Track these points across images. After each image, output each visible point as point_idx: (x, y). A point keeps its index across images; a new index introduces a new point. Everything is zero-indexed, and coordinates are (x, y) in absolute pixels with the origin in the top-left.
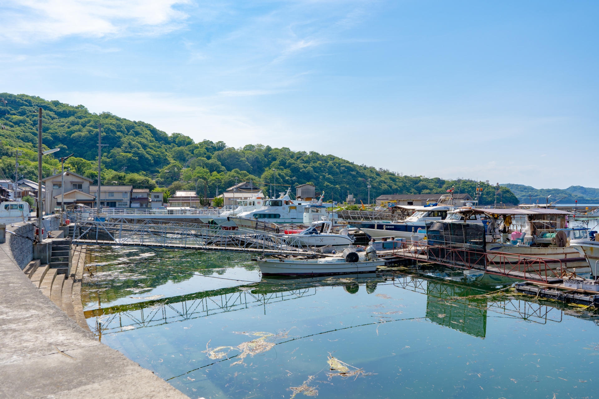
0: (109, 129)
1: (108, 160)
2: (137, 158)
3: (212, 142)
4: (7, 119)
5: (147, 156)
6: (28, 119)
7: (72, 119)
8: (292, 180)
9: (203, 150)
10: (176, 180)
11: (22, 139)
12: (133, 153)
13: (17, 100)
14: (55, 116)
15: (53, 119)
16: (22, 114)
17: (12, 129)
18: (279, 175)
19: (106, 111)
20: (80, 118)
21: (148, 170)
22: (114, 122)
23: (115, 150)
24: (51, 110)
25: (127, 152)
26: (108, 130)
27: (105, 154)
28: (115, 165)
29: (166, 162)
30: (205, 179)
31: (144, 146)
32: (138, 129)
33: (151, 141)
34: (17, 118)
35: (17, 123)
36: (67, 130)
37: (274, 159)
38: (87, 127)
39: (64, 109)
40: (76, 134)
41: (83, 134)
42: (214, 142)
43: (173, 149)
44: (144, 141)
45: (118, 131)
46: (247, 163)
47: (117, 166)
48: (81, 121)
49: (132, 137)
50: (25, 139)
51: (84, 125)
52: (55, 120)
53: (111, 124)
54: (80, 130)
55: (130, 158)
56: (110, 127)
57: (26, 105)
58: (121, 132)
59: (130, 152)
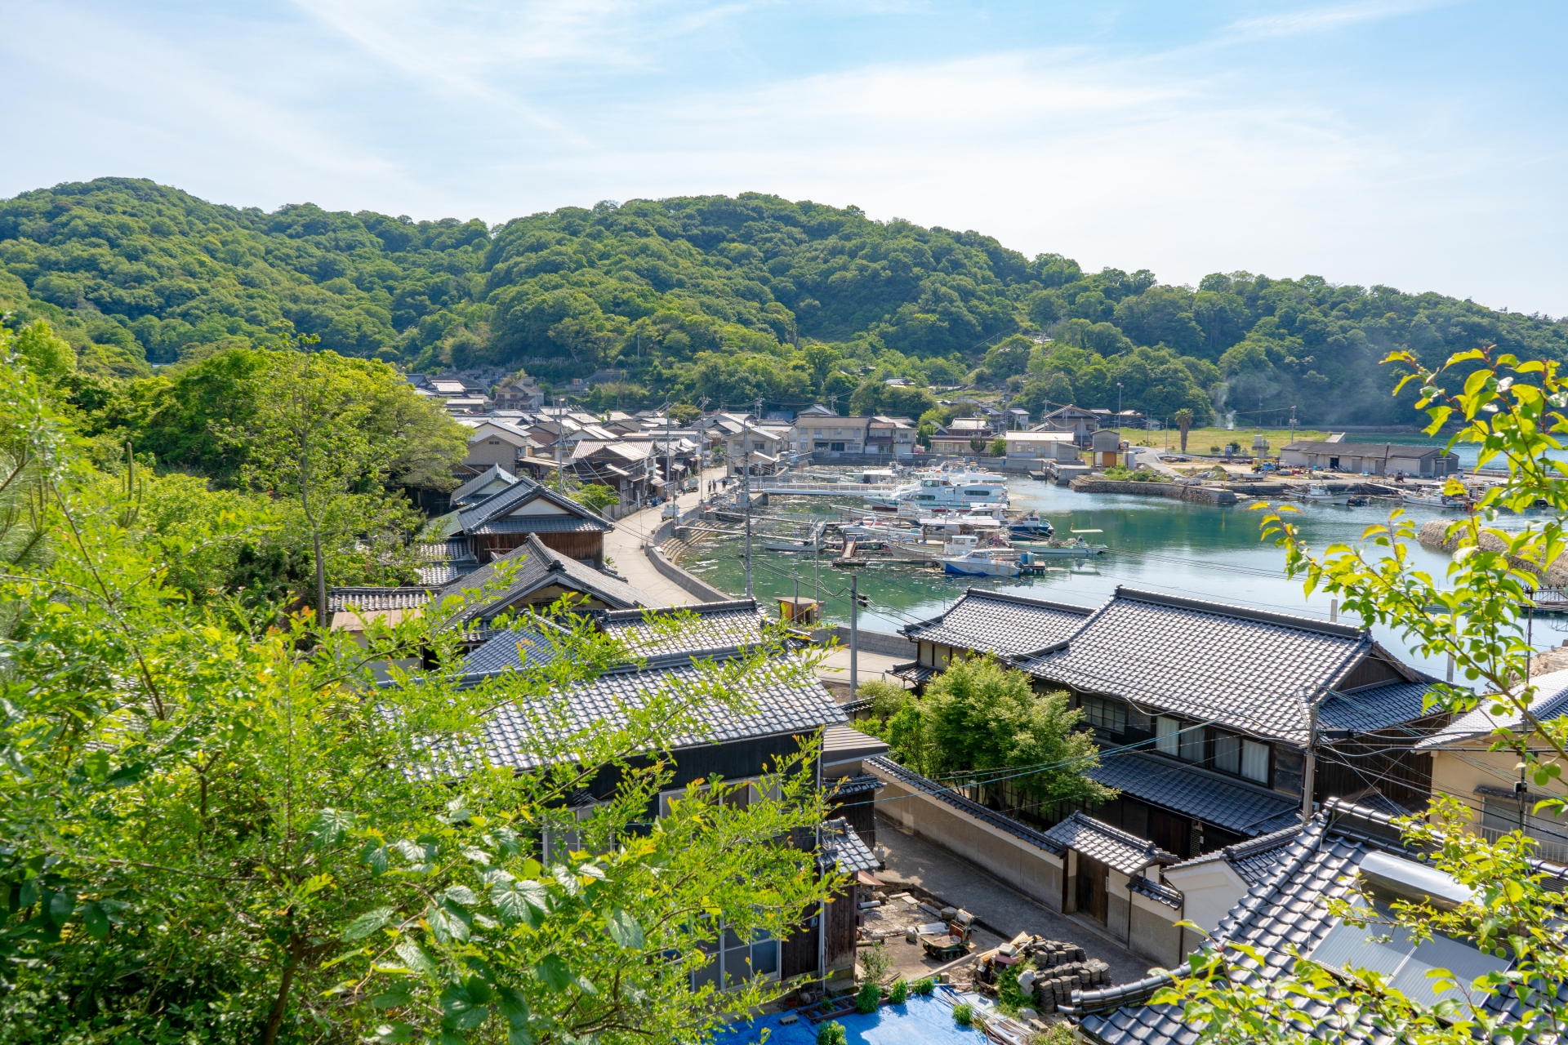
0: (898, 261)
1: (891, 329)
2: (946, 324)
3: (1122, 273)
4: (721, 252)
5: (970, 317)
6: (754, 249)
7: (832, 241)
8: (1301, 365)
9: (1097, 295)
10: (1017, 373)
11: (743, 296)
12: (941, 313)
13: (739, 209)
14: (804, 236)
15: (799, 242)
16: (747, 238)
17: (728, 273)
18: (1269, 352)
19: (900, 217)
20: (848, 238)
21: (969, 347)
22: (910, 243)
23: (907, 308)
24: (796, 224)
25: (928, 312)
26: (896, 265)
27: (887, 316)
28: (904, 339)
29: (1010, 326)
30: (1069, 372)
31: (966, 294)
32: (959, 252)
33: (986, 281)
34: (738, 247)
35: (739, 259)
36: (825, 266)
37: (1270, 311)
38: (858, 261)
39: (820, 219)
40: (837, 275)
41: (849, 275)
42: (1128, 273)
43: (1035, 293)
44: (967, 282)
45: (916, 265)
46: (1193, 323)
47: (906, 343)
48: (849, 245)
49: (942, 275)
50: (747, 295)
51: (853, 254)
52: (803, 247)
53: (903, 250)
54: (844, 268)
55: (933, 325)
56: (901, 256)
57: (754, 219)
58: (922, 265)
59: (934, 311)
